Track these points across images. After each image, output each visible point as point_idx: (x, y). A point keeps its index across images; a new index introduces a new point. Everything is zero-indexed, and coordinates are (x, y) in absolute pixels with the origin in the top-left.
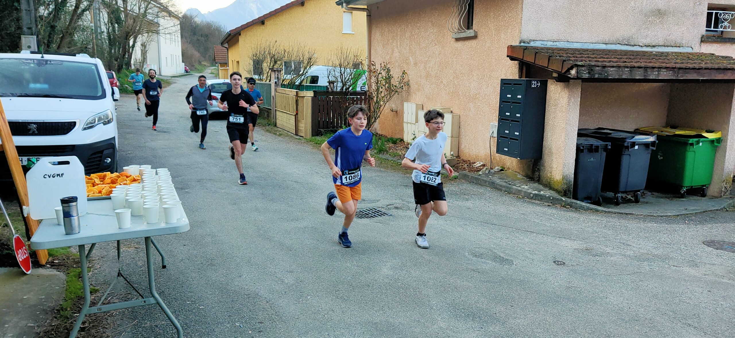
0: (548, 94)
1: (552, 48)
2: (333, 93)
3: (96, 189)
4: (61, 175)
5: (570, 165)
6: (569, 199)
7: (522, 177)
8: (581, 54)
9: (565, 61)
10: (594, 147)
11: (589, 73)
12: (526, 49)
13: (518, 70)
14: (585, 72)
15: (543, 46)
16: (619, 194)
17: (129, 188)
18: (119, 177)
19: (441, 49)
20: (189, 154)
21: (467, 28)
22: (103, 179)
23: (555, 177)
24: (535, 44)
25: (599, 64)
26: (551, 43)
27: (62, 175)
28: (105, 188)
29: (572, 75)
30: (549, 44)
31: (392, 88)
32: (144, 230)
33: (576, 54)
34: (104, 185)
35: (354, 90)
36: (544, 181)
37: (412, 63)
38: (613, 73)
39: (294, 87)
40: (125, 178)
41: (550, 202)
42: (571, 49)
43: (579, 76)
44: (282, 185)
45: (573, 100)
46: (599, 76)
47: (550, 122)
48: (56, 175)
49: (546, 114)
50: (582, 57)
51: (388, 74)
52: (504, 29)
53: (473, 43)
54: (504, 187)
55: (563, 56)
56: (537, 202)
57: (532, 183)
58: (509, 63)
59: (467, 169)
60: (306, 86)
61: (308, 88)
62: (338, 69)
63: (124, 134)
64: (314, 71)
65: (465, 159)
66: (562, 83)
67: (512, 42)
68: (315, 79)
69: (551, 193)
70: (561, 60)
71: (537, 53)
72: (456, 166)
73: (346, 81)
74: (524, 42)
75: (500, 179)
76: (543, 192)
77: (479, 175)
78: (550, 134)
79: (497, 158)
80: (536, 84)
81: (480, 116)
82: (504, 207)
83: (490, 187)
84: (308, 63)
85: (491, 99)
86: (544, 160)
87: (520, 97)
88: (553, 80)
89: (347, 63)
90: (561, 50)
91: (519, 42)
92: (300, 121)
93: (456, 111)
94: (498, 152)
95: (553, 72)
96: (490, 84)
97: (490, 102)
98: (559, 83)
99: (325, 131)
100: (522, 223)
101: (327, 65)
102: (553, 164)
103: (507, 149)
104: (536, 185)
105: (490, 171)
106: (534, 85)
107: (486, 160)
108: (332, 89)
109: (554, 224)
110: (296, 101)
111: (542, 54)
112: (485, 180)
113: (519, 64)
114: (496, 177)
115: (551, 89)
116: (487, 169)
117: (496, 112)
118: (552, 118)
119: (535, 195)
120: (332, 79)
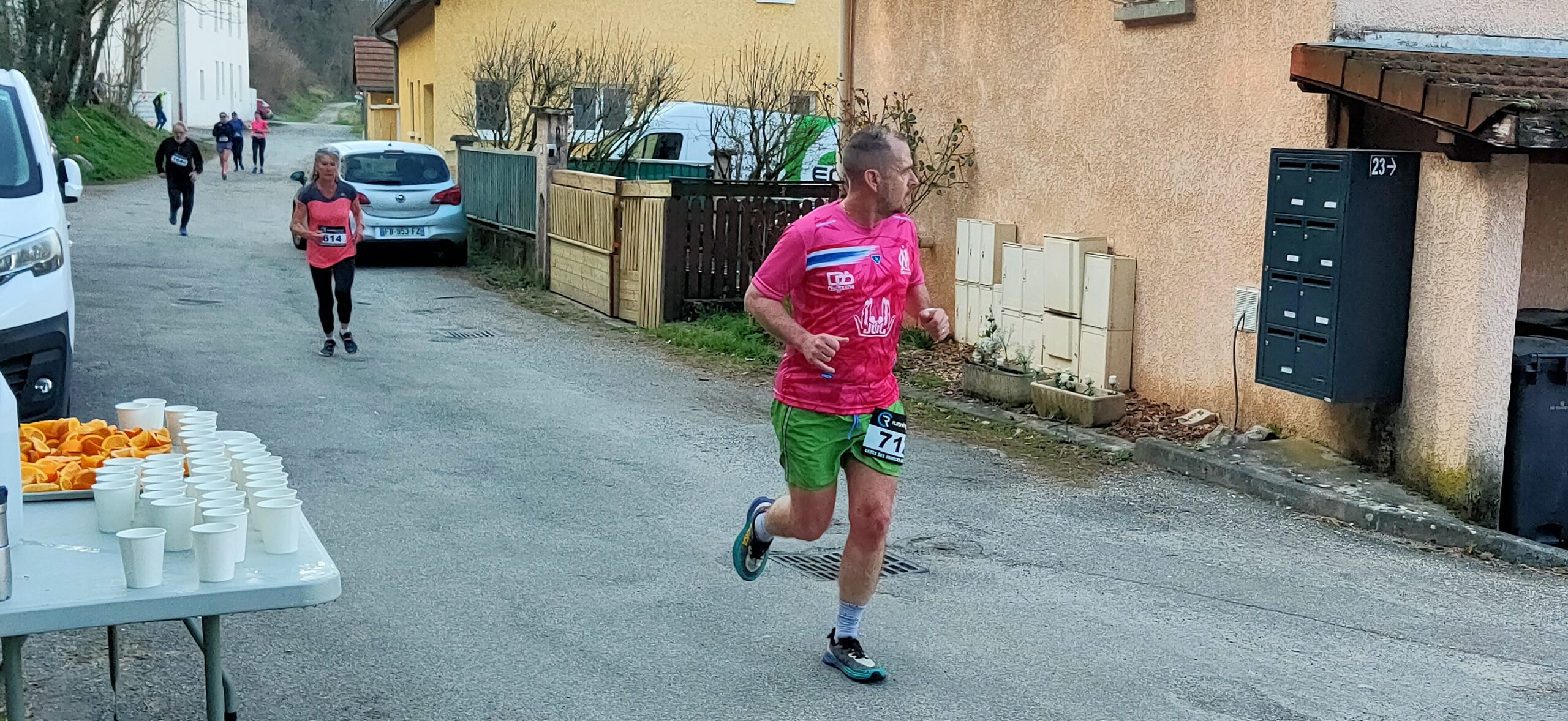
0: (1420, 197)
1: (1435, 55)
2: (738, 188)
5: (1493, 423)
6: (1490, 531)
7: (1338, 459)
8: (1525, 74)
9: (1477, 94)
11: (1554, 133)
12: (1350, 55)
13: (1324, 121)
15: (1403, 47)
19: (1078, 54)
20: (284, 370)
23: (1445, 459)
26: (1431, 39)
30: (1425, 43)
33: (1510, 73)
35: (792, 179)
36: (1409, 471)
37: (984, 96)
39: (606, 167)
41: (1429, 538)
42: (1492, 57)
43: (1523, 142)
44: (579, 471)
45: (1501, 219)
47: (1428, 287)
50: (1529, 84)
53: (1179, 35)
54: (1282, 489)
55: (1470, 81)
56: (1387, 538)
57: (1369, 480)
58: (1292, 101)
59: (1161, 431)
60: (644, 166)
61: (648, 172)
62: (744, 114)
63: (90, 304)
64: (670, 120)
65: (1153, 397)
66: (1465, 166)
67: (1308, 33)
68: (669, 144)
69: (1431, 512)
70: (1464, 91)
71: (1388, 69)
72: (1124, 420)
73: (770, 151)
74: (1345, 35)
75: (1268, 463)
76: (1406, 508)
77: (1200, 450)
78: (1431, 325)
79: (1255, 397)
80: (1383, 166)
81: (1202, 265)
82: (1284, 553)
83: (1236, 489)
84: (651, 93)
85: (1239, 211)
86: (1408, 406)
87: (1332, 205)
88: (1438, 154)
89: (772, 94)
90: (1464, 59)
91: (1328, 34)
92: (625, 274)
93: (1125, 247)
94: (1260, 377)
95: (1441, 129)
96: (1235, 164)
97: (1236, 220)
98: (1457, 163)
99: (705, 304)
100: (1343, 603)
101: (710, 101)
102: (1437, 419)
103: (1289, 371)
104: (1382, 484)
105: (1233, 438)
106: (1377, 170)
107: (1221, 404)
108: (724, 176)
109: (1443, 609)
110: (616, 210)
111: (1404, 71)
112: (1219, 467)
113: (1329, 102)
114: (1254, 459)
115: (1431, 181)
116: (1224, 431)
117: (1255, 253)
118: (1434, 273)
119: (1381, 515)
120: (724, 143)
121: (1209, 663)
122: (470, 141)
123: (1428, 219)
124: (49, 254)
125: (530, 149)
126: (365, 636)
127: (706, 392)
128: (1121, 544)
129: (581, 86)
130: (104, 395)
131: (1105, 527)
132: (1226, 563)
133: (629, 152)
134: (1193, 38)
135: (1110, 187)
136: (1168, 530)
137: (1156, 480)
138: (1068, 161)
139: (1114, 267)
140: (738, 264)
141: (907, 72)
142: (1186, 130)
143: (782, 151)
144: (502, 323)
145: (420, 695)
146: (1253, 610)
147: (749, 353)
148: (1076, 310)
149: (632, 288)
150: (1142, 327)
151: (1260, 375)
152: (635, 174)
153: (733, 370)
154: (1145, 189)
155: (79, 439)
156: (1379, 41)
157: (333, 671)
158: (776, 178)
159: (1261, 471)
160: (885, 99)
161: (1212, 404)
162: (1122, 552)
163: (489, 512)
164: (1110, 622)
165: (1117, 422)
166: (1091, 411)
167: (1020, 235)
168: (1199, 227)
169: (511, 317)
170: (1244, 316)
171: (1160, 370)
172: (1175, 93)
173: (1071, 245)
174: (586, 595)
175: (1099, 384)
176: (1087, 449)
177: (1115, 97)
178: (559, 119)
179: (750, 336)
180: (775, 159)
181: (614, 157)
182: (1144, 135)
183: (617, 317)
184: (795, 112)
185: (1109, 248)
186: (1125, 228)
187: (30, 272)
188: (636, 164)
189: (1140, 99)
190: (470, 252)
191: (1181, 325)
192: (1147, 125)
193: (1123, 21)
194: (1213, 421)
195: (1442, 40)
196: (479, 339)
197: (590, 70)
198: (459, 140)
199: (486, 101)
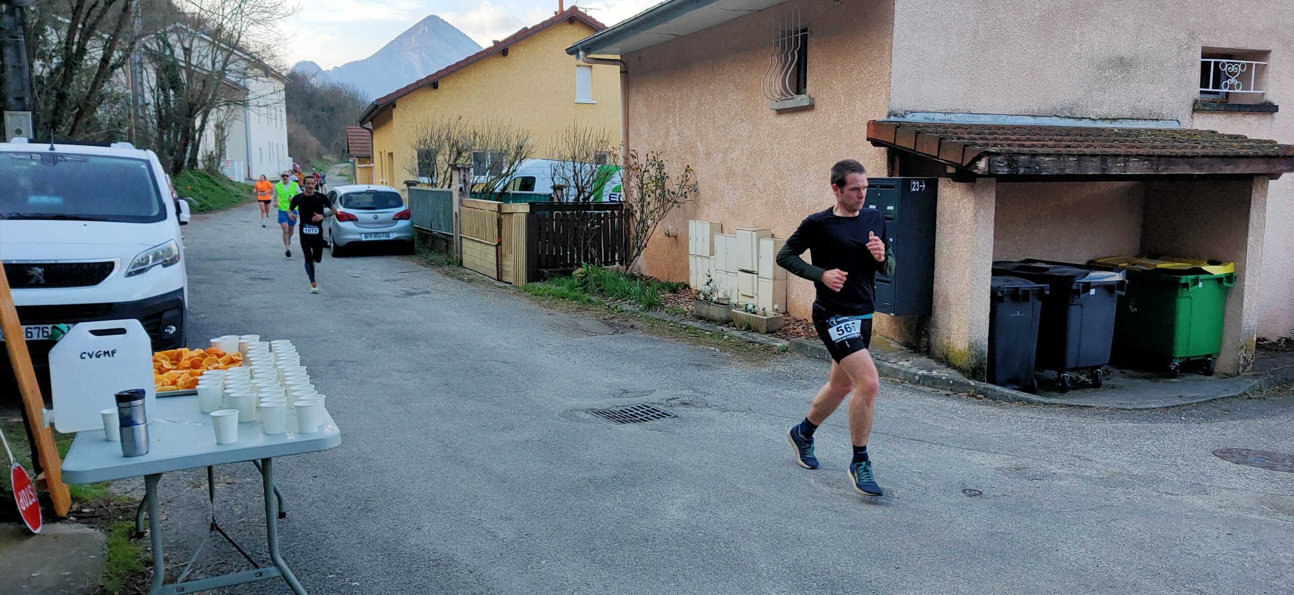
0: (939, 202)
1: (944, 125)
2: (563, 206)
3: (167, 378)
4: (110, 353)
5: (981, 324)
6: (982, 383)
7: (899, 347)
8: (992, 134)
9: (968, 146)
10: (1020, 293)
11: (1009, 166)
12: (898, 126)
13: (886, 162)
14: (1001, 165)
15: (927, 121)
16: (1067, 373)
17: (227, 374)
18: (204, 356)
19: (752, 129)
20: (311, 316)
21: (796, 91)
22: (176, 360)
23: (956, 345)
24: (914, 118)
25: (1026, 150)
26: (942, 116)
27: (113, 352)
28: (183, 376)
29: (979, 170)
30: (938, 118)
31: (668, 196)
32: (260, 447)
33: (985, 134)
34: (179, 372)
35: (598, 201)
36: (937, 352)
37: (701, 153)
38: (1049, 166)
39: (492, 196)
40: (215, 357)
41: (949, 388)
43: (992, 171)
44: (480, 368)
45: (982, 212)
46: (1025, 171)
47: (944, 251)
48: (102, 353)
49: (937, 237)
50: (995, 139)
51: (660, 173)
52: (860, 93)
53: (807, 117)
55: (963, 138)
56: (926, 389)
58: (870, 151)
59: (805, 335)
60: (514, 196)
61: (518, 199)
62: (569, 165)
63: (197, 282)
64: (529, 168)
65: (799, 316)
66: (962, 184)
67: (875, 114)
68: (529, 182)
69: (950, 374)
70: (960, 144)
71: (919, 132)
72: (783, 329)
73: (584, 185)
74: (896, 115)
76: (936, 372)
78: (946, 272)
80: (918, 186)
84: (517, 154)
86: (935, 316)
87: (892, 208)
88: (947, 179)
89: (585, 153)
90: (959, 127)
91: (887, 115)
92: (505, 255)
95: (948, 165)
98: (957, 184)
99: (550, 272)
102: (951, 323)
104: (923, 359)
106: (915, 188)
108: (559, 200)
110: (498, 220)
111: (927, 134)
113: (888, 152)
115: (944, 193)
119: (923, 376)
120: (559, 182)
123: (941, 214)
124: (173, 255)
127: (552, 321)
129: (477, 152)
130: (207, 334)
134: (813, 119)
137: (801, 361)
139: (775, 245)
142: (812, 169)
143: (592, 184)
144: (436, 285)
147: (576, 298)
148: (755, 269)
153: (567, 308)
155: (189, 360)
158: (589, 200)
165: (779, 330)
175: (769, 309)
176: (764, 346)
179: (576, 289)
180: (587, 189)
183: (501, 281)
187: (161, 265)
188: (511, 194)
196: (421, 295)
197: (482, 142)
198: (408, 184)
199: (423, 161)
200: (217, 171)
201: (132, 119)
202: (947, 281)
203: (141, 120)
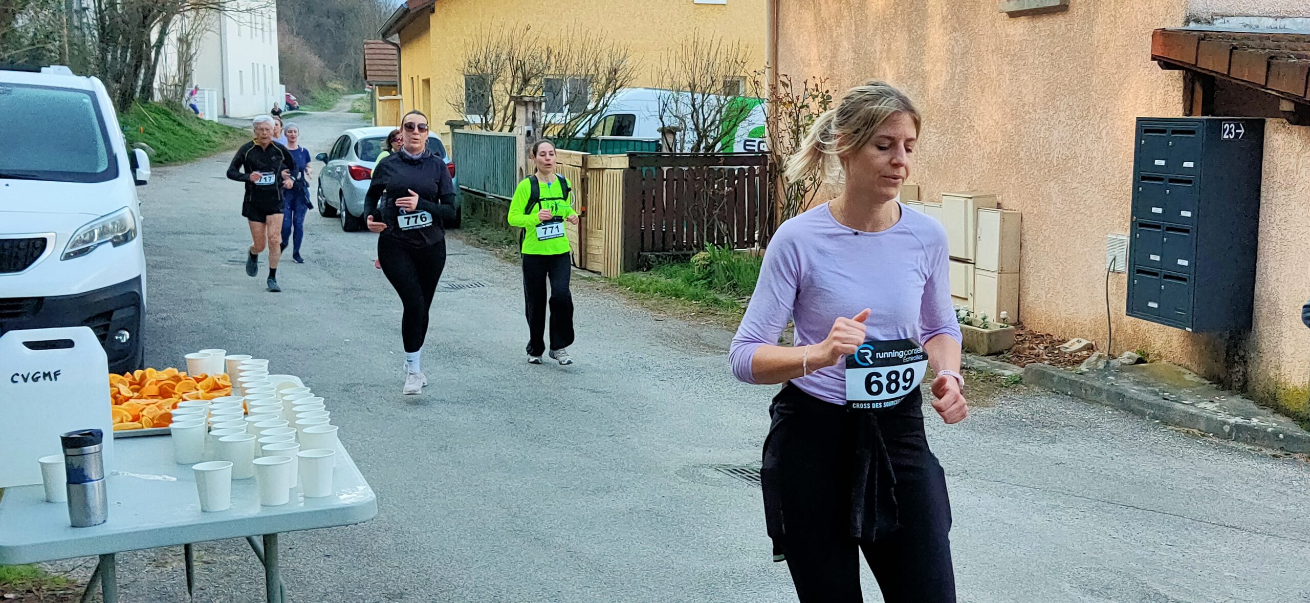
0: (1266, 156)
1: (1274, 35)
7: (1198, 379)
12: (1202, 38)
13: (1180, 94)
15: (1247, 30)
23: (1290, 378)
26: (1271, 22)
30: (1265, 25)
35: (727, 151)
36: (1259, 389)
39: (575, 144)
41: (1276, 445)
47: (1273, 233)
49: (1262, 212)
53: (1058, 22)
54: (1151, 405)
55: (1307, 57)
56: (1241, 446)
57: (1226, 396)
58: (1154, 77)
59: (1046, 357)
60: (604, 142)
61: (608, 147)
62: (686, 97)
63: (157, 268)
64: (624, 103)
65: (1038, 330)
66: (1303, 129)
67: (1165, 20)
68: (624, 124)
69: (1279, 423)
70: (1302, 67)
71: (1235, 48)
72: (1014, 348)
73: (708, 127)
74: (1197, 21)
75: (1138, 383)
76: (1257, 421)
77: (1080, 374)
78: (1276, 264)
79: (1125, 328)
80: (1233, 131)
81: (1078, 217)
82: (1155, 460)
83: (1112, 406)
84: (609, 81)
85: (1109, 171)
86: (1257, 334)
87: (1190, 164)
88: (1280, 120)
89: (709, 79)
90: (1299, 38)
91: (1183, 21)
92: (592, 232)
93: (1012, 203)
94: (1131, 311)
95: (1283, 98)
96: (1104, 132)
97: (1107, 178)
98: (1296, 127)
99: (658, 256)
100: (1207, 503)
101: (657, 87)
102: (1283, 344)
103: (1155, 305)
104: (1237, 400)
105: (1108, 362)
106: (1228, 134)
107: (1096, 333)
108: (670, 149)
109: (1293, 507)
110: (583, 180)
111: (1250, 50)
112: (1097, 388)
113: (1184, 78)
114: (1126, 380)
115: (1274, 143)
116: (1100, 357)
117: (1123, 206)
118: (1278, 221)
119: (1237, 427)
120: (670, 121)
121: (1095, 556)
122: (461, 125)
123: (1271, 175)
124: (125, 229)
125: (511, 130)
126: (389, 542)
127: (661, 330)
128: (1017, 454)
129: (551, 77)
131: (1002, 440)
132: (1106, 470)
133: (592, 131)
134: (1066, 26)
135: (998, 152)
136: (1055, 442)
137: (1043, 399)
138: (962, 131)
139: (1003, 220)
140: (685, 222)
141: (823, 60)
142: (1062, 103)
143: (718, 127)
144: (492, 275)
145: (437, 591)
146: (1131, 509)
147: (696, 297)
148: (971, 257)
149: (597, 245)
150: (1027, 270)
151: (1130, 309)
152: (597, 149)
153: (683, 311)
154: (1028, 154)
156: (1227, 25)
157: (366, 571)
158: (713, 151)
159: (1133, 391)
160: (805, 83)
161: (1088, 333)
162: (1016, 462)
163: (487, 434)
164: (1009, 522)
165: (1009, 350)
166: (986, 341)
167: (922, 194)
168: (1075, 185)
169: (497, 270)
170: (1114, 259)
171: (1043, 305)
172: (1052, 73)
173: (966, 202)
174: (569, 504)
175: (992, 318)
176: (984, 374)
177: (1000, 76)
178: (534, 103)
179: (696, 283)
180: (712, 133)
181: (579, 135)
182: (1026, 108)
183: (585, 269)
184: (728, 94)
185: (998, 204)
186: (1011, 186)
187: (110, 244)
188: (598, 140)
189: (1021, 78)
190: (462, 218)
191: (1060, 267)
192: (1029, 100)
193: (1007, 13)
194: (1090, 348)
195: (1280, 23)
196: (471, 289)
197: (559, 63)
198: (452, 125)
199: (474, 91)
200: (181, 106)
201: (65, 31)
202: (1277, 279)
203: (76, 32)
